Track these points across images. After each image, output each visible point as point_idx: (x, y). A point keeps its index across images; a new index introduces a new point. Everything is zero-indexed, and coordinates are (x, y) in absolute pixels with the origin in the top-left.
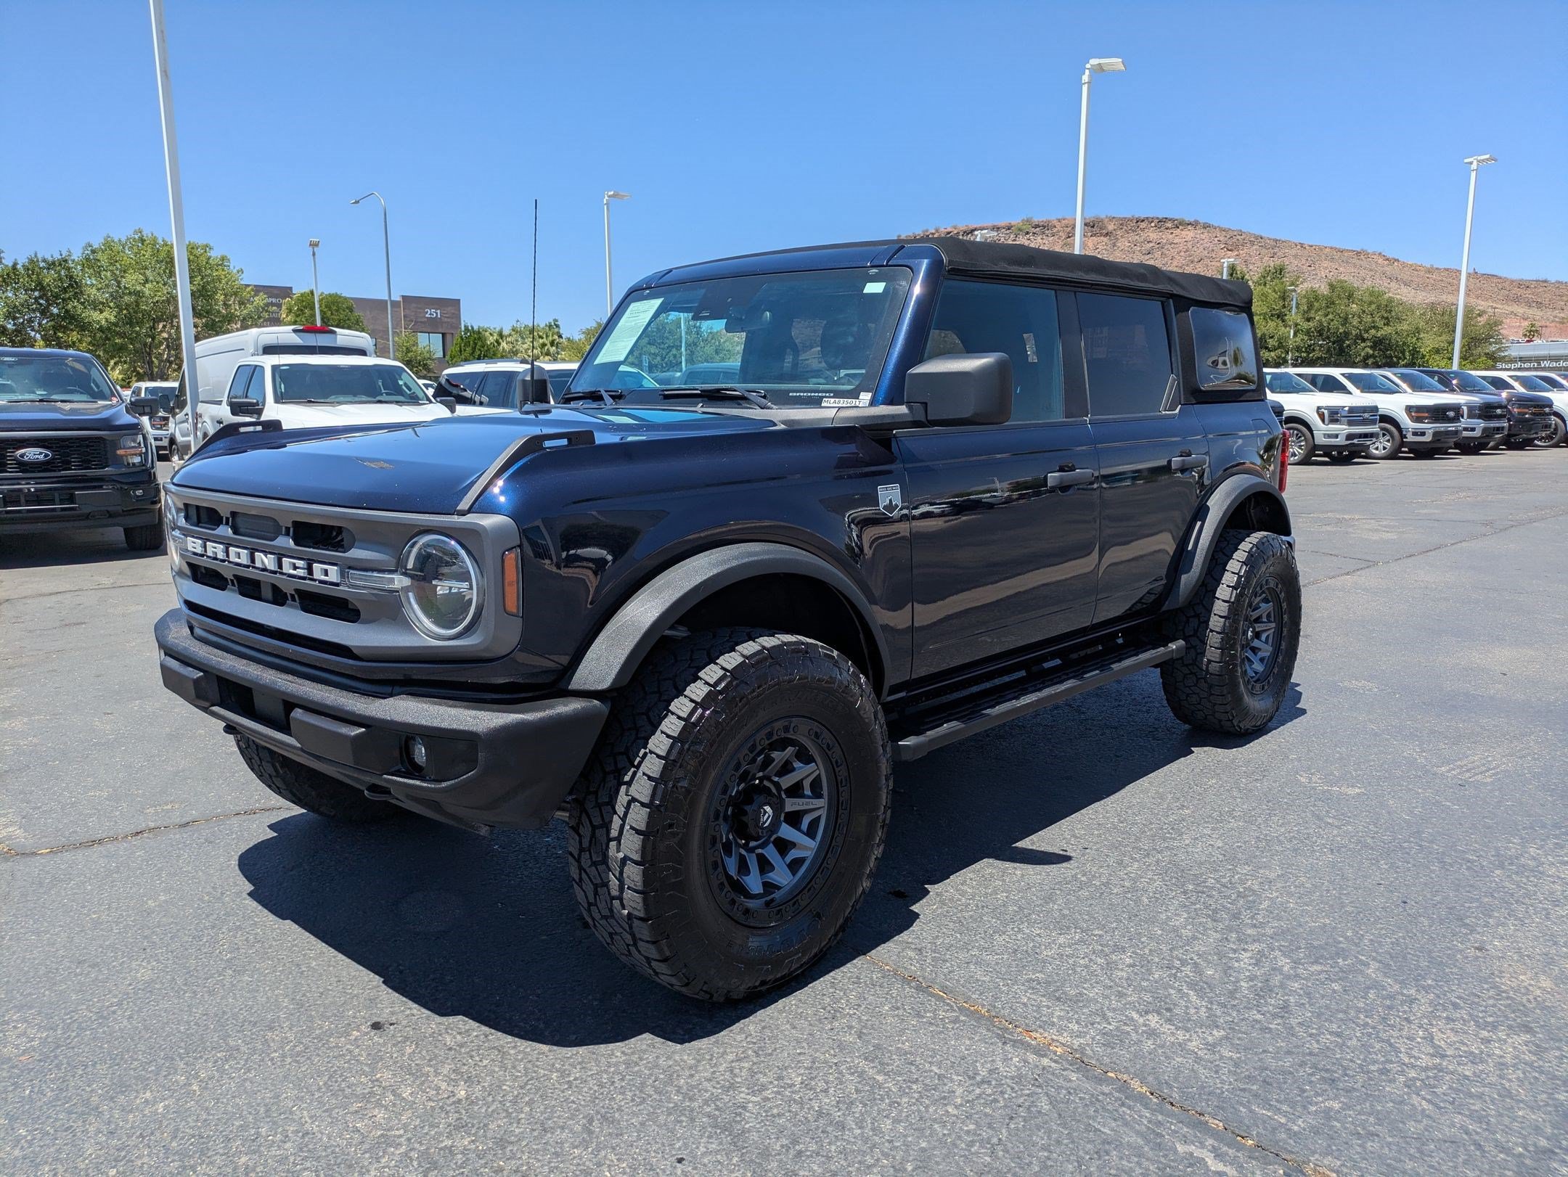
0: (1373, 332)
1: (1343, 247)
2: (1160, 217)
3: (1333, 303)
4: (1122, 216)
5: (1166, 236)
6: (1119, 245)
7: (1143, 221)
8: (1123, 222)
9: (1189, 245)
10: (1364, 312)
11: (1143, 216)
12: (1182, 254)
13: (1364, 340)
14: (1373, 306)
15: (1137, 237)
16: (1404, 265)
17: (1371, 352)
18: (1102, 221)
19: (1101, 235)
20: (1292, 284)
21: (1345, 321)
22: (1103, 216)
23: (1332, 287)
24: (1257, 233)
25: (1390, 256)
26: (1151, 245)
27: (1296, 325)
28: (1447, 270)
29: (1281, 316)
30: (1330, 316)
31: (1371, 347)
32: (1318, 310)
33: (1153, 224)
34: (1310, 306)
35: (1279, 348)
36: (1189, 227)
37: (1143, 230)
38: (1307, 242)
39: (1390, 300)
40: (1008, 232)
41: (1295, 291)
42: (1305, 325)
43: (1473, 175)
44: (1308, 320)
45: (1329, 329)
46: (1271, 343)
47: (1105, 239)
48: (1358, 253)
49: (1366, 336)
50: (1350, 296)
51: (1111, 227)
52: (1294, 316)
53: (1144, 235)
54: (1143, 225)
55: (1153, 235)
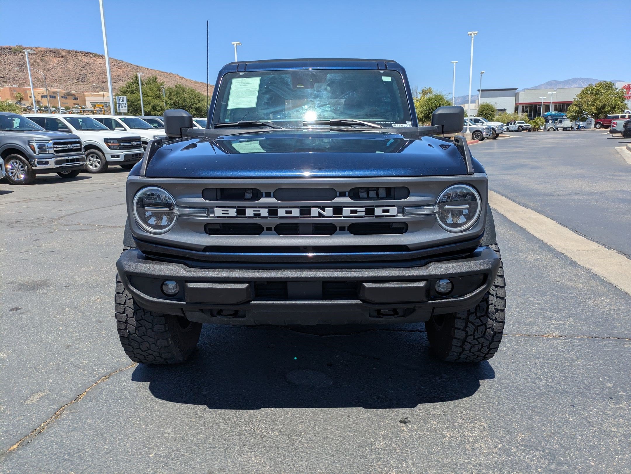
0: (195, 105)
1: (164, 71)
2: (86, 51)
3: (179, 93)
4: (68, 49)
5: (90, 61)
6: (69, 62)
7: (78, 52)
8: (69, 52)
9: (102, 65)
10: (190, 97)
11: (78, 50)
12: (99, 69)
13: (192, 108)
14: (193, 95)
15: (77, 60)
16: (187, 80)
17: (195, 113)
18: (58, 50)
19: (60, 57)
20: (162, 85)
21: (184, 101)
22: (59, 49)
23: (176, 87)
24: (130, 63)
25: (181, 76)
26: (84, 63)
27: (166, 101)
28: (201, 83)
29: (159, 97)
30: (179, 99)
31: (195, 111)
32: (174, 96)
33: (83, 54)
34: (170, 94)
35: (161, 110)
36: (100, 57)
37: (79, 56)
38: (150, 68)
39: (199, 94)
40: (10, 50)
41: (163, 87)
42: (169, 102)
43: (235, 48)
44: (170, 99)
45: (179, 104)
46: (158, 108)
47: (62, 59)
48: (170, 74)
49: (192, 106)
50: (184, 91)
51: (63, 54)
52: (164, 97)
53: (80, 59)
54: (79, 54)
55: (85, 59)
